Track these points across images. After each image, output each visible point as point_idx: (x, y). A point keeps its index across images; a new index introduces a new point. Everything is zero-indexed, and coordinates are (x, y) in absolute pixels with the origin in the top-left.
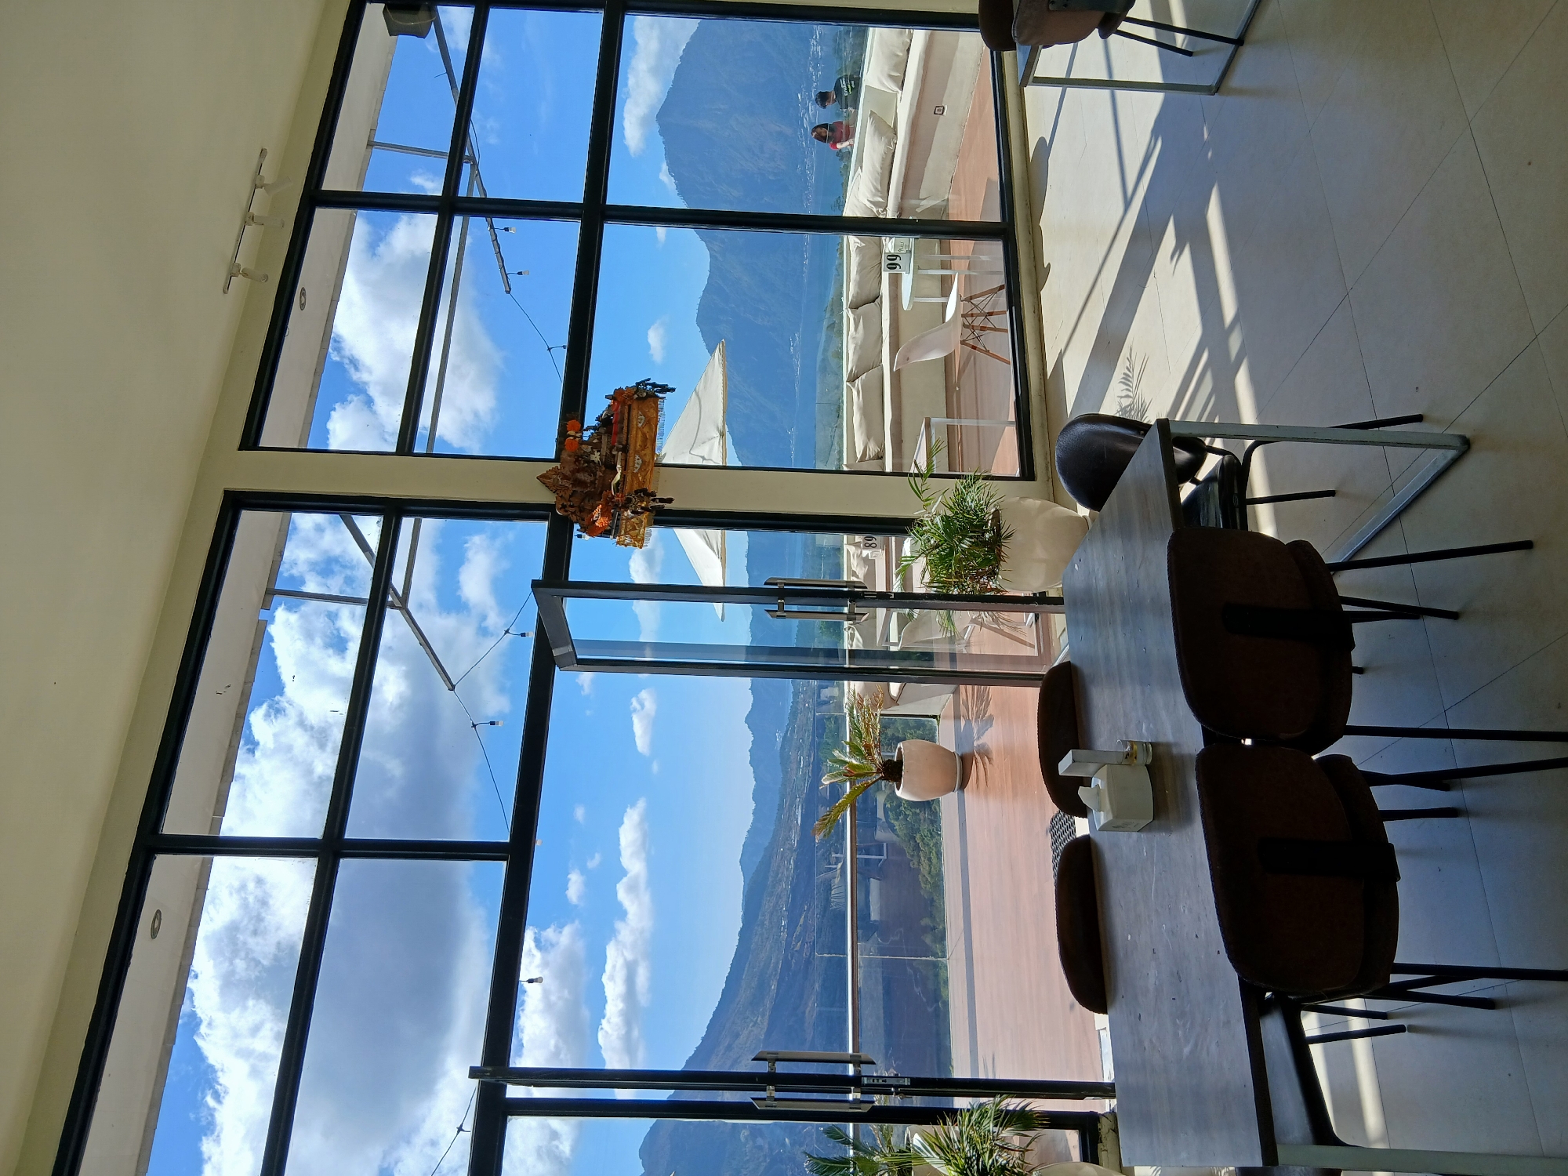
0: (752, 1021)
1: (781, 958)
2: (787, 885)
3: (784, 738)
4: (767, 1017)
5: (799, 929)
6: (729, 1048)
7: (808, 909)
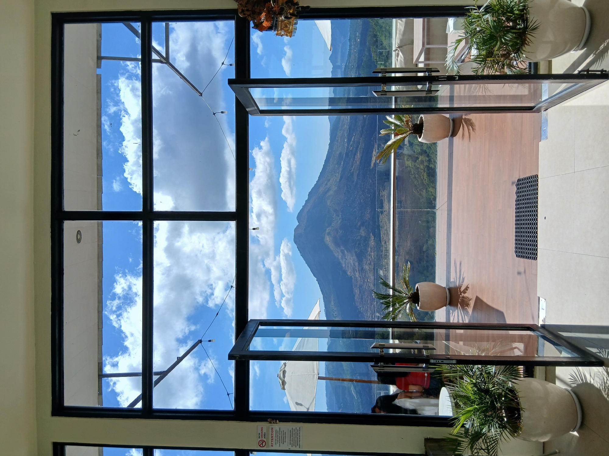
0: (334, 175)
1: (345, 153)
2: (347, 126)
3: (346, 66)
4: (340, 174)
5: (351, 142)
6: (327, 184)
7: (355, 135)
